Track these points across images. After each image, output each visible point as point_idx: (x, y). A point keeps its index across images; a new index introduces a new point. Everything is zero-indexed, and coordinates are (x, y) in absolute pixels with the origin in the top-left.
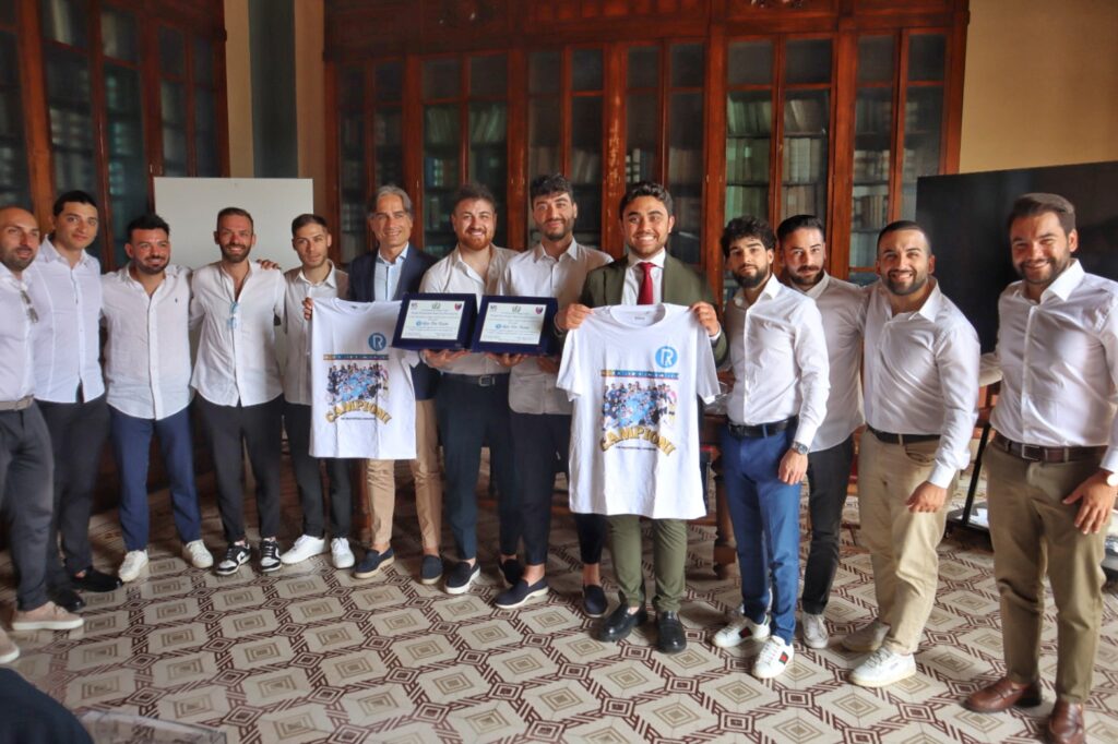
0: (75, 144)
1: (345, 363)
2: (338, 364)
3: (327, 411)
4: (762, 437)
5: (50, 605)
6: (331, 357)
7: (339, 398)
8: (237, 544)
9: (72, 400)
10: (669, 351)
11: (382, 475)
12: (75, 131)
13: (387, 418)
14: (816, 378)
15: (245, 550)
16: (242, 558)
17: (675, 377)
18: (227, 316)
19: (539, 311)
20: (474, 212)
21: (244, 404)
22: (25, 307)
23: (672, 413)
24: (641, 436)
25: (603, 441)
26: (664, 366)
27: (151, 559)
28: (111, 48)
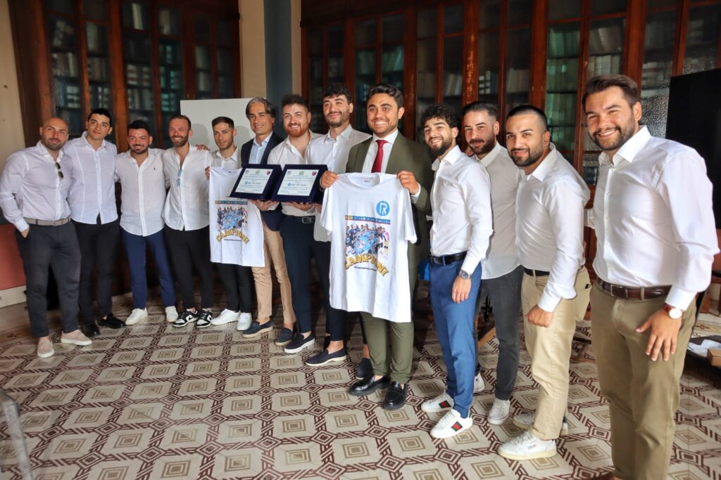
0: (146, 84)
1: (226, 206)
2: (223, 207)
3: (217, 235)
4: (443, 265)
5: (78, 331)
6: (218, 202)
7: (223, 227)
8: (188, 310)
9: (95, 222)
10: (384, 204)
11: (261, 276)
12: (146, 77)
13: (247, 241)
14: (478, 222)
15: (193, 314)
16: (190, 319)
17: (388, 222)
18: (176, 178)
19: (314, 174)
20: (291, 113)
21: (186, 229)
22: (57, 171)
23: (386, 247)
24: (370, 261)
25: (346, 263)
26: (381, 215)
27: (149, 314)
28: (166, 30)
